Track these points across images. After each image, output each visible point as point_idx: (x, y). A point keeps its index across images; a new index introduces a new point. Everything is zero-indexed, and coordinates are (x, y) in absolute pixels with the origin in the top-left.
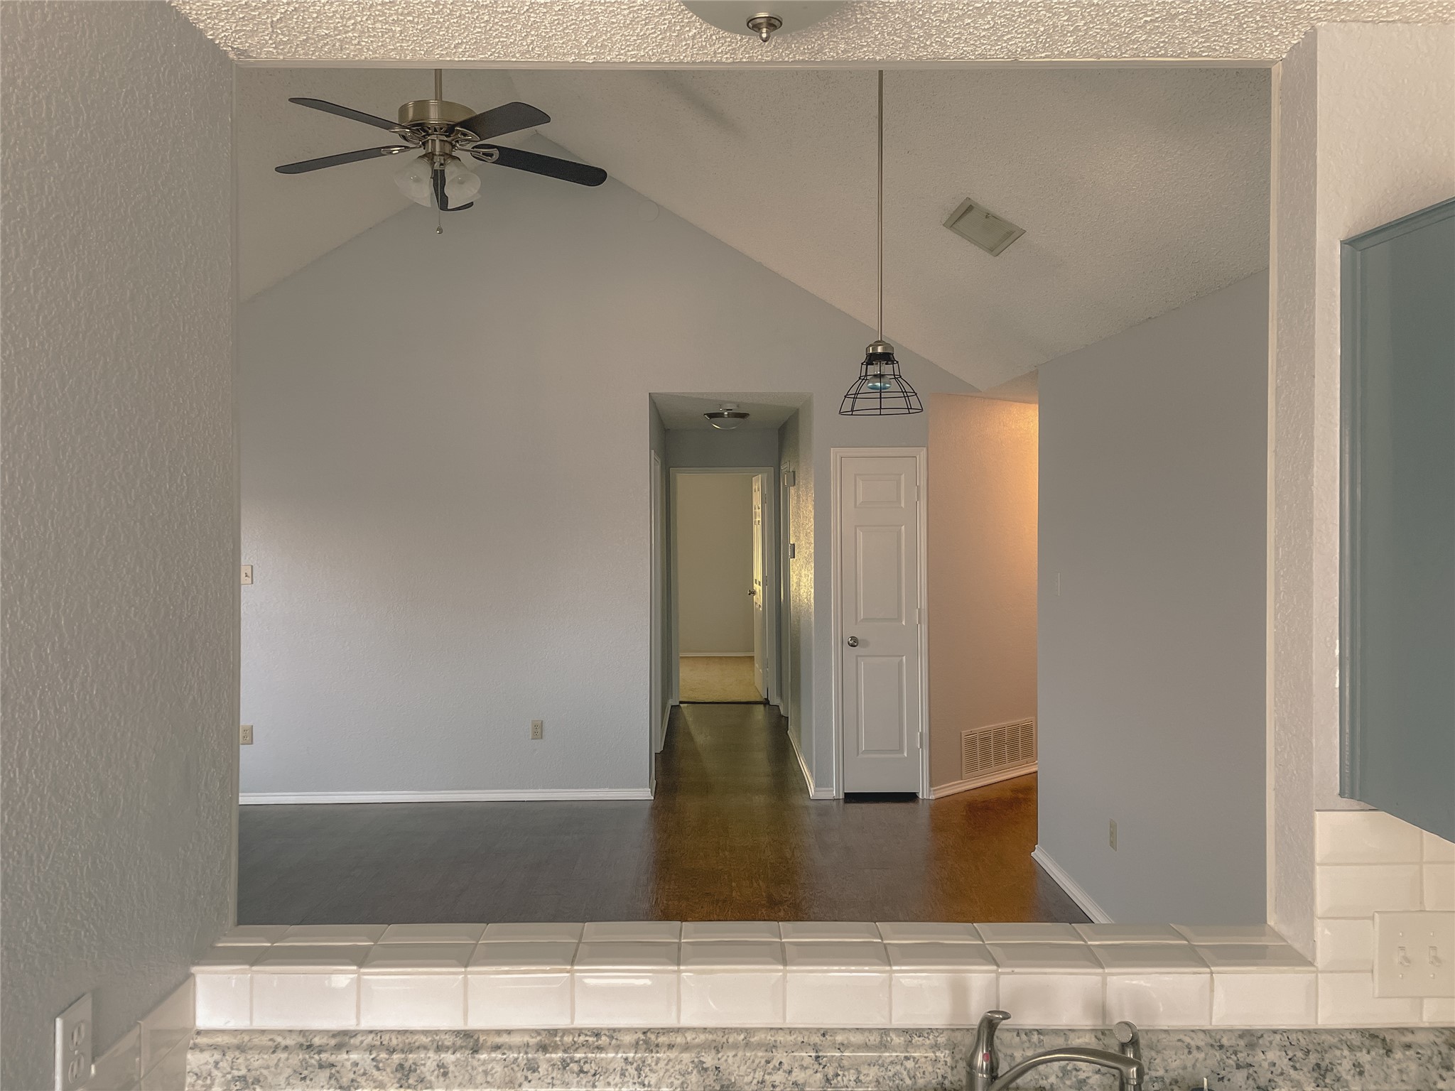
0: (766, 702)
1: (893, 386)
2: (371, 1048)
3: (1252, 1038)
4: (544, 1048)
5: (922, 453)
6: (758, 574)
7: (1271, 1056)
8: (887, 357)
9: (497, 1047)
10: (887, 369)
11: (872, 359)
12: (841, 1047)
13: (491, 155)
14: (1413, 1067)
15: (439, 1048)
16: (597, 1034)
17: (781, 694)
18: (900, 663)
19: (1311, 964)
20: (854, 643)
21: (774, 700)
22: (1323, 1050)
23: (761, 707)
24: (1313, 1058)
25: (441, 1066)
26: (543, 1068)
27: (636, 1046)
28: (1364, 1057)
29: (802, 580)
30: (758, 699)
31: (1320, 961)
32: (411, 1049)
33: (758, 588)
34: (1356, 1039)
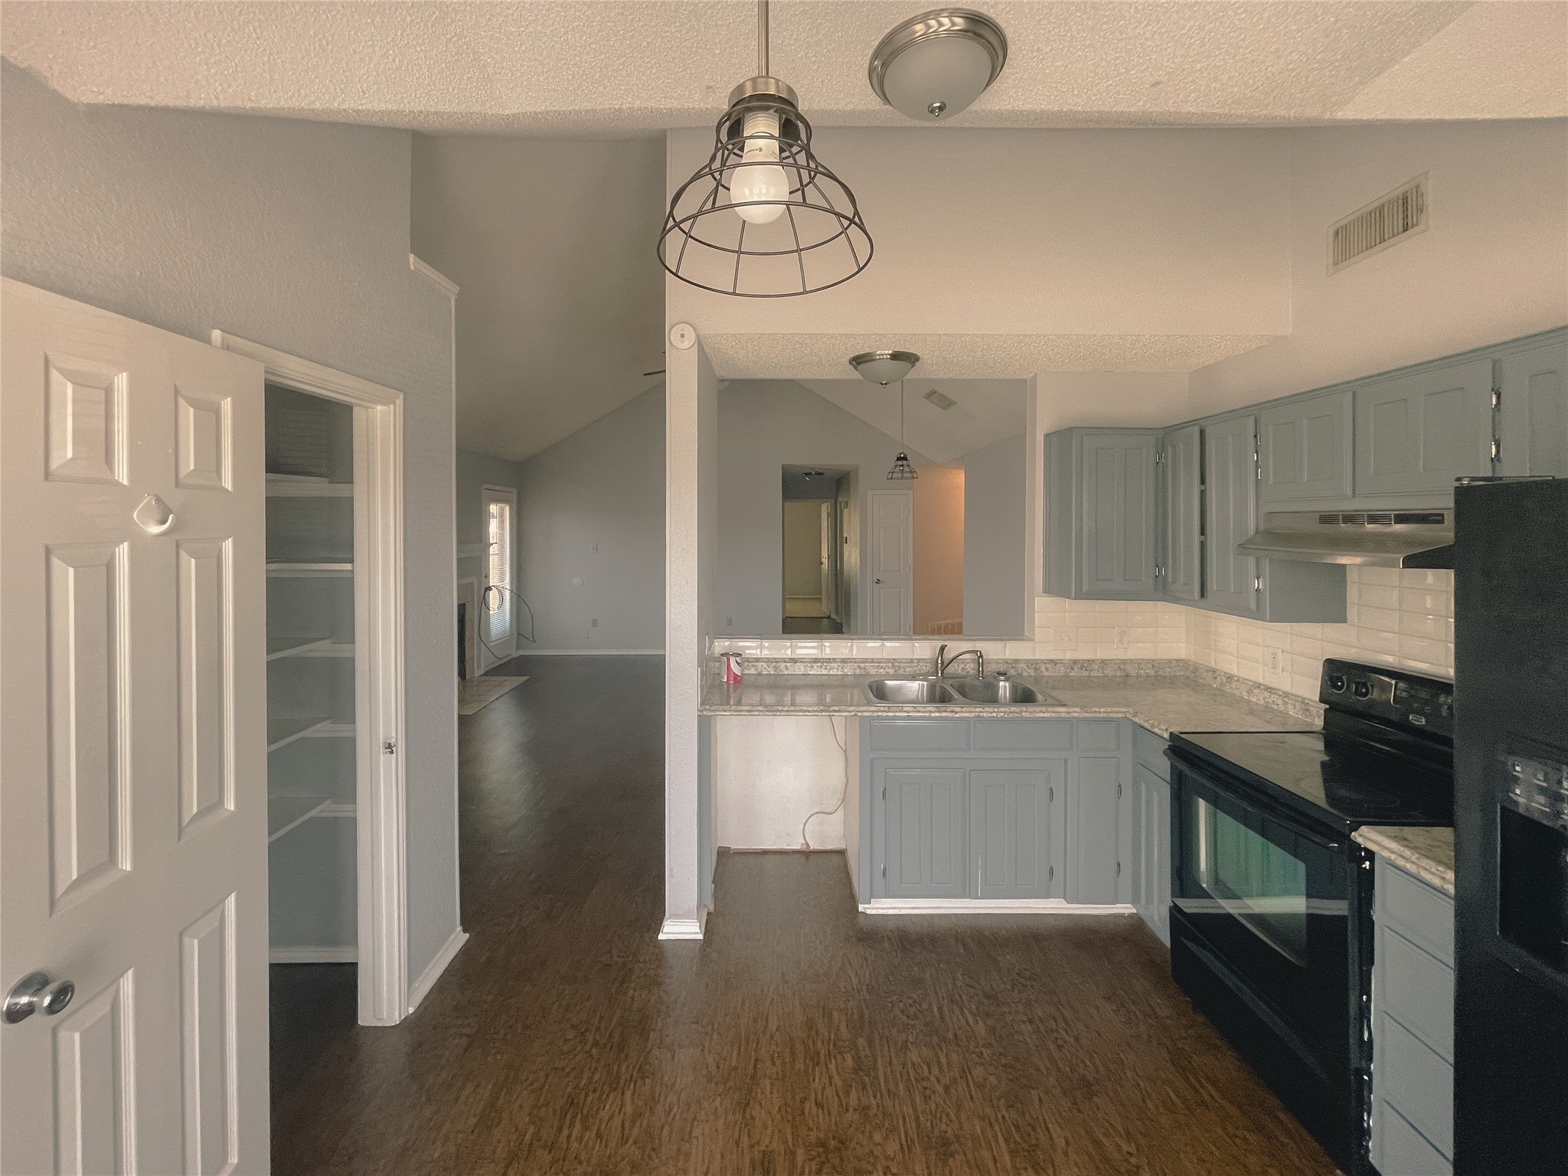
0: (829, 617)
1: (907, 469)
2: (766, 662)
3: (1017, 661)
4: (815, 663)
5: (911, 492)
6: (825, 553)
7: (1022, 665)
8: (905, 458)
9: (801, 662)
10: (905, 462)
11: (899, 459)
12: (899, 663)
14: (1063, 669)
16: (830, 659)
17: (837, 613)
18: (900, 591)
19: (1033, 640)
20: (878, 582)
21: (833, 616)
22: (1037, 664)
23: (826, 620)
24: (1034, 666)
25: (786, 666)
26: (815, 667)
27: (841, 662)
28: (1048, 666)
29: (852, 556)
30: (826, 616)
31: (1037, 641)
32: (777, 662)
33: (825, 561)
34: (1047, 662)
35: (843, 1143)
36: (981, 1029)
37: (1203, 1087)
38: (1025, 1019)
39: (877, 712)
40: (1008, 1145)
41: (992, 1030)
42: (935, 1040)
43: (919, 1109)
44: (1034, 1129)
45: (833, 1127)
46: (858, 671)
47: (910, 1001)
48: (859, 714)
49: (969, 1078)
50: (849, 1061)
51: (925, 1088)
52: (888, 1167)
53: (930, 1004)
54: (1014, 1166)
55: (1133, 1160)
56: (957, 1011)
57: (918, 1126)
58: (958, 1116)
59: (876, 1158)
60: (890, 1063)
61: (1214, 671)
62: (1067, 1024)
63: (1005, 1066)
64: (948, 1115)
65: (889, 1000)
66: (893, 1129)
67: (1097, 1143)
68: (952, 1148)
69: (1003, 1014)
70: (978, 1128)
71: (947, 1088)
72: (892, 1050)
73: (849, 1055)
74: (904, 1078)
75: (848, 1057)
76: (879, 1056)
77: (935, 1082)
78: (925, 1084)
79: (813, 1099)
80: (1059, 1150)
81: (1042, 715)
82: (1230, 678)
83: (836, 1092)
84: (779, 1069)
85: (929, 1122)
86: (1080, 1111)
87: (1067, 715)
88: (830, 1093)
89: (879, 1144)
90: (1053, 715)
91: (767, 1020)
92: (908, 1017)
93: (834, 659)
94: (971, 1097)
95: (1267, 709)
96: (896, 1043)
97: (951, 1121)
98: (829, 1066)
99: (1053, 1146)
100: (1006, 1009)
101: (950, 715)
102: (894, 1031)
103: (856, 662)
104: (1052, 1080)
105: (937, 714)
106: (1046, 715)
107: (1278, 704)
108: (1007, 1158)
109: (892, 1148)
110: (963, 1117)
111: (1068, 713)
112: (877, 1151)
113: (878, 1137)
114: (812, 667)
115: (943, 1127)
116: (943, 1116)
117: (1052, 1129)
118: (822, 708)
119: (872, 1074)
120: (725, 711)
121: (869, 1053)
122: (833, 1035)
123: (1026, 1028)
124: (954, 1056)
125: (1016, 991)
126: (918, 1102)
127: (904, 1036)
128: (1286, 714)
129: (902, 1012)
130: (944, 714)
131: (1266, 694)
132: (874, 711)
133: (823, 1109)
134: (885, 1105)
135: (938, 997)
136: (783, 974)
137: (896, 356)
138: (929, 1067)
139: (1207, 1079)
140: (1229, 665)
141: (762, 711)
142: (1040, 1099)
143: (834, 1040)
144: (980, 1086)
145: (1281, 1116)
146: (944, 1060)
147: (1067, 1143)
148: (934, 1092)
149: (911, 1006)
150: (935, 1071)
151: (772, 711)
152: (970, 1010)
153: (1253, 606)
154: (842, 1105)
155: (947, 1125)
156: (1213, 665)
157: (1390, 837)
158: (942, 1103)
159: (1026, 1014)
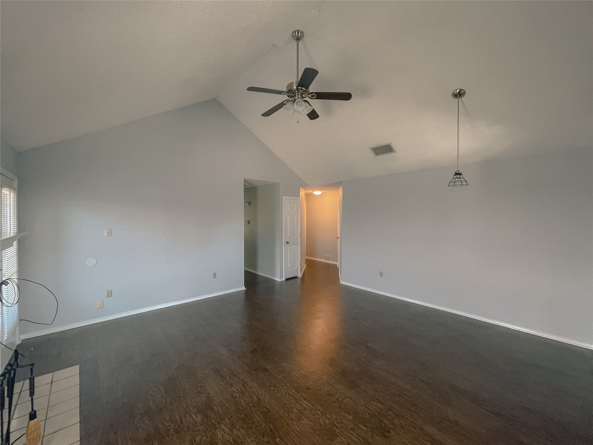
13: (313, 96)
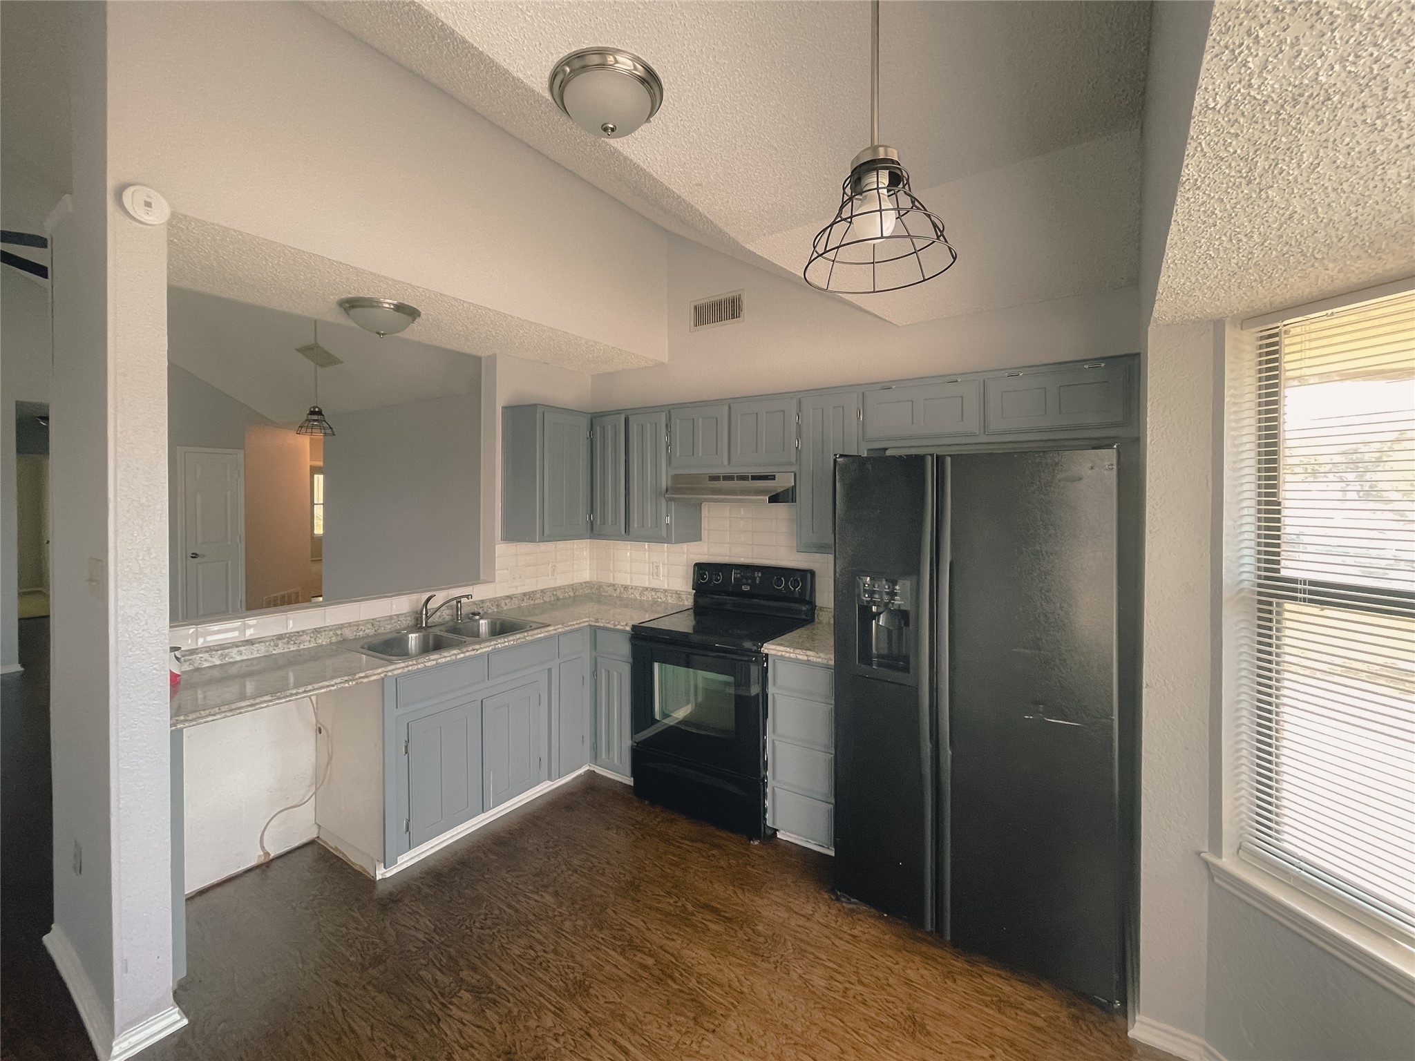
11: (312, 413)
15: (237, 646)
35: (510, 1053)
36: (549, 899)
37: (683, 844)
38: (570, 872)
39: (407, 667)
40: (616, 952)
41: (556, 894)
42: (523, 928)
43: (548, 979)
44: (623, 930)
45: (492, 1050)
46: (334, 639)
47: (482, 917)
48: (390, 674)
49: (565, 934)
50: (466, 996)
51: (541, 964)
52: (555, 1034)
53: (499, 908)
54: (628, 959)
55: (679, 904)
56: (521, 898)
57: (555, 991)
58: (575, 961)
59: (542, 1038)
60: (501, 969)
61: (614, 585)
62: (596, 858)
63: (580, 909)
64: (569, 967)
65: (464, 927)
66: (541, 1008)
67: (658, 910)
68: (587, 983)
69: (555, 880)
70: (593, 958)
71: (555, 952)
72: (496, 959)
73: (462, 991)
74: (520, 970)
75: (463, 994)
76: (489, 972)
77: (545, 955)
78: (538, 961)
79: (457, 1048)
80: (644, 930)
81: (539, 636)
82: (626, 588)
83: (474, 1025)
84: (403, 1056)
85: (560, 982)
86: (639, 901)
87: (555, 632)
88: (469, 1030)
89: (538, 1026)
90: (546, 634)
91: (353, 1031)
92: (490, 928)
93: (303, 631)
94: (574, 943)
95: (655, 602)
96: (496, 955)
97: (573, 969)
98: (451, 1013)
99: (639, 930)
100: (555, 874)
101: (473, 653)
102: (487, 946)
103: (331, 630)
104: (612, 896)
105: (462, 655)
106: (542, 635)
107: (661, 598)
108: (621, 958)
109: (548, 1020)
110: (578, 959)
111: (555, 630)
112: (540, 1032)
113: (532, 1023)
114: (277, 645)
115: (571, 976)
116: (567, 970)
117: (632, 922)
118: (346, 678)
119: (494, 987)
120: (214, 715)
121: (478, 977)
122: (435, 990)
123: (575, 877)
124: (544, 929)
125: (552, 859)
126: (543, 977)
127: (497, 944)
128: (666, 603)
129: (482, 928)
130: (468, 654)
131: (653, 593)
132: (403, 668)
133: (473, 1047)
134: (520, 999)
135: (502, 900)
136: (337, 983)
137: (400, 308)
138: (533, 949)
139: (683, 838)
140: (623, 579)
141: (270, 701)
142: (614, 911)
143: (439, 992)
144: (574, 933)
145: (718, 833)
146: (539, 937)
147: (645, 923)
148: (549, 962)
149: (485, 919)
150: (538, 947)
151: (284, 697)
152: (532, 892)
153: (664, 534)
154: (487, 1030)
155: (573, 973)
156: (612, 581)
157: (778, 645)
158: (558, 963)
159: (570, 869)
